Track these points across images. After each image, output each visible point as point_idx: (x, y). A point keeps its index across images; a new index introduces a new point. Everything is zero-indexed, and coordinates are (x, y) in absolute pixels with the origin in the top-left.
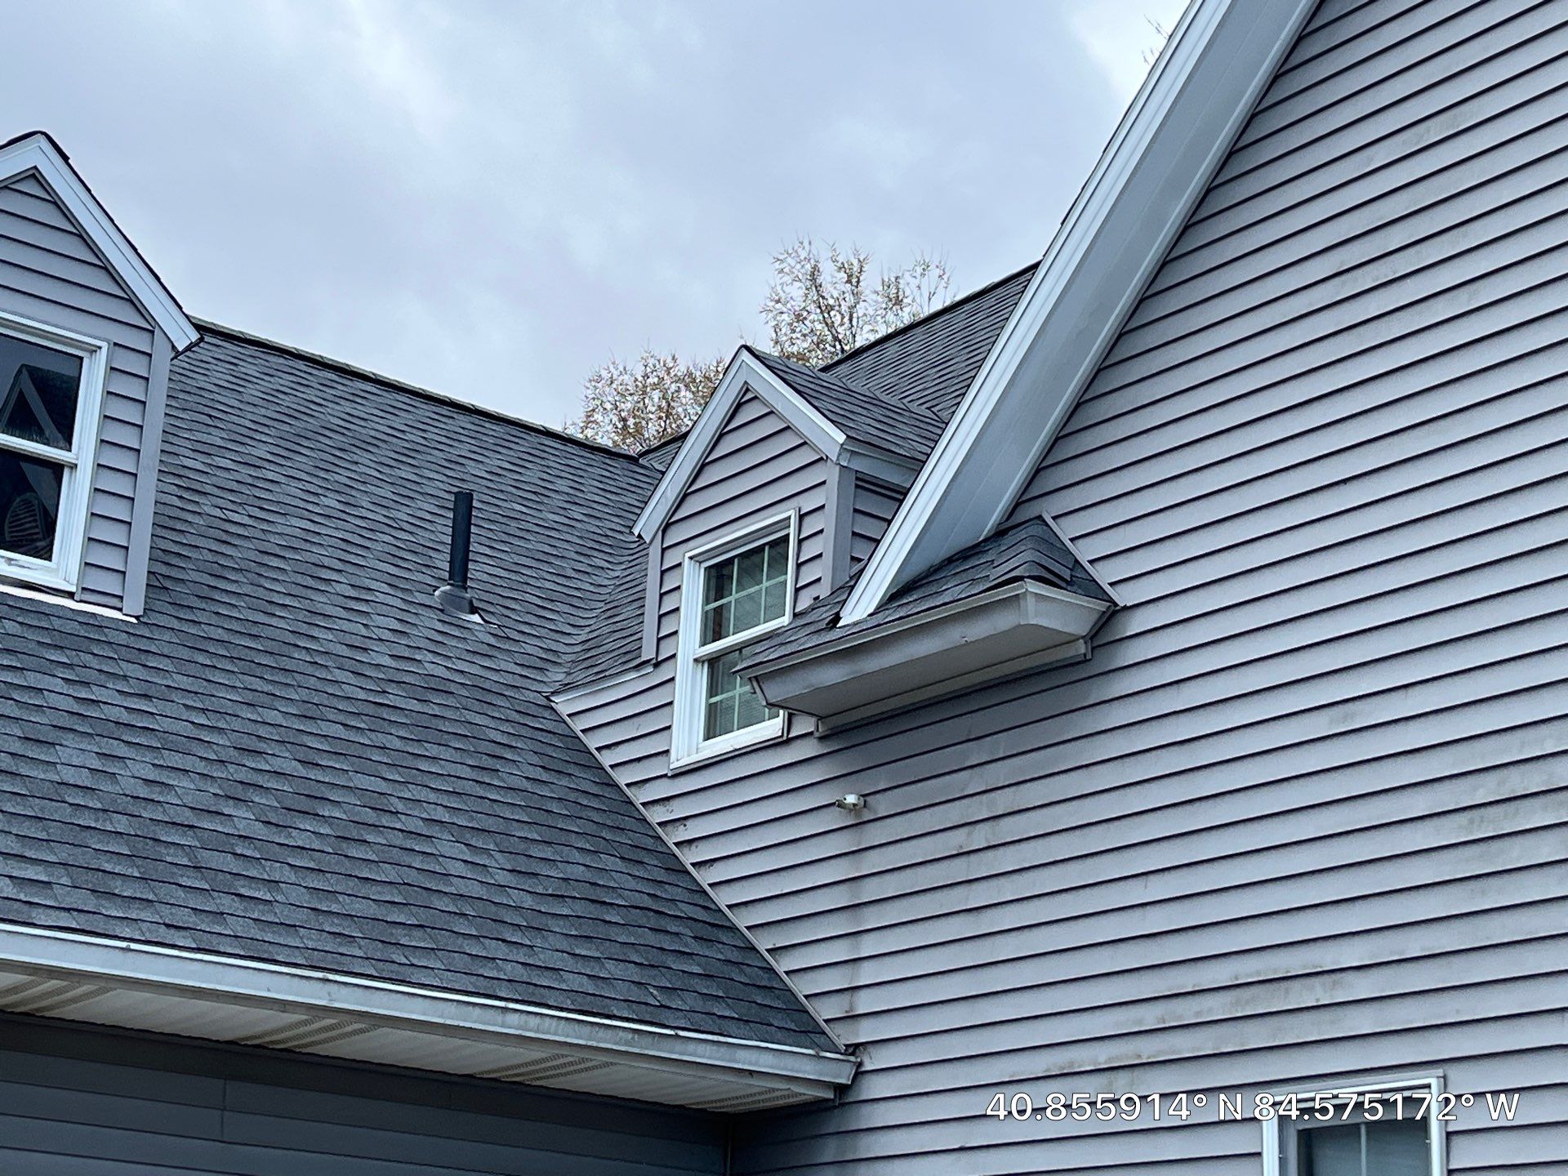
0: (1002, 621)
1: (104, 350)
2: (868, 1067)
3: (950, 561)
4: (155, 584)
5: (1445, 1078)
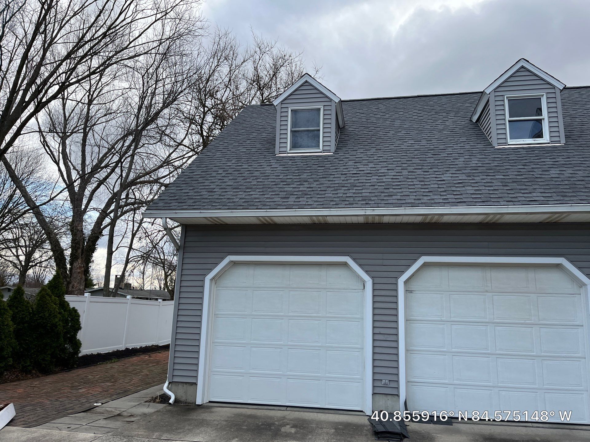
1: (545, 96)
4: (567, 137)
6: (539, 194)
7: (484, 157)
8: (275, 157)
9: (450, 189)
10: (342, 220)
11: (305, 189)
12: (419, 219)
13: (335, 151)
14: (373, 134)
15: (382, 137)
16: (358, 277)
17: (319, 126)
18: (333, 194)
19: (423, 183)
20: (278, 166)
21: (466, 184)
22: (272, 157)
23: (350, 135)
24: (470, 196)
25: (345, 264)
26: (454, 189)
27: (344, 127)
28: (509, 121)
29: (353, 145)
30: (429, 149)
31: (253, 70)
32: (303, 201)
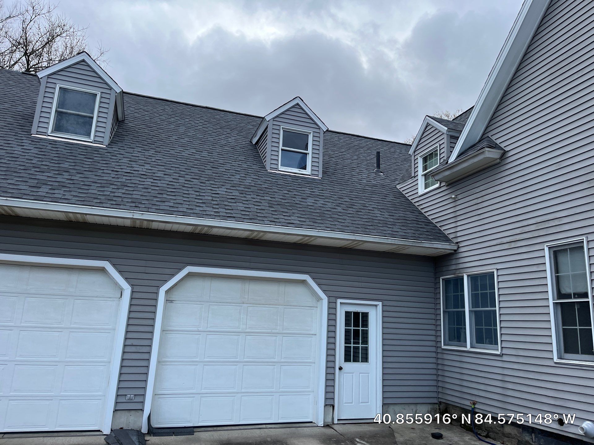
0: (481, 157)
1: (312, 133)
2: (460, 246)
3: (470, 148)
4: (324, 172)
5: (587, 237)
6: (296, 218)
7: (257, 177)
8: (30, 136)
9: (222, 203)
10: (105, 221)
11: (64, 180)
12: (189, 229)
13: (109, 145)
14: (154, 135)
15: (164, 140)
16: (116, 284)
17: (93, 113)
18: (98, 191)
19: (198, 194)
20: (32, 148)
21: (238, 201)
22: (26, 136)
23: (129, 131)
24: (240, 212)
25: (103, 270)
26: (226, 203)
27: (123, 121)
28: (282, 150)
29: (131, 142)
30: (209, 161)
32: (59, 193)
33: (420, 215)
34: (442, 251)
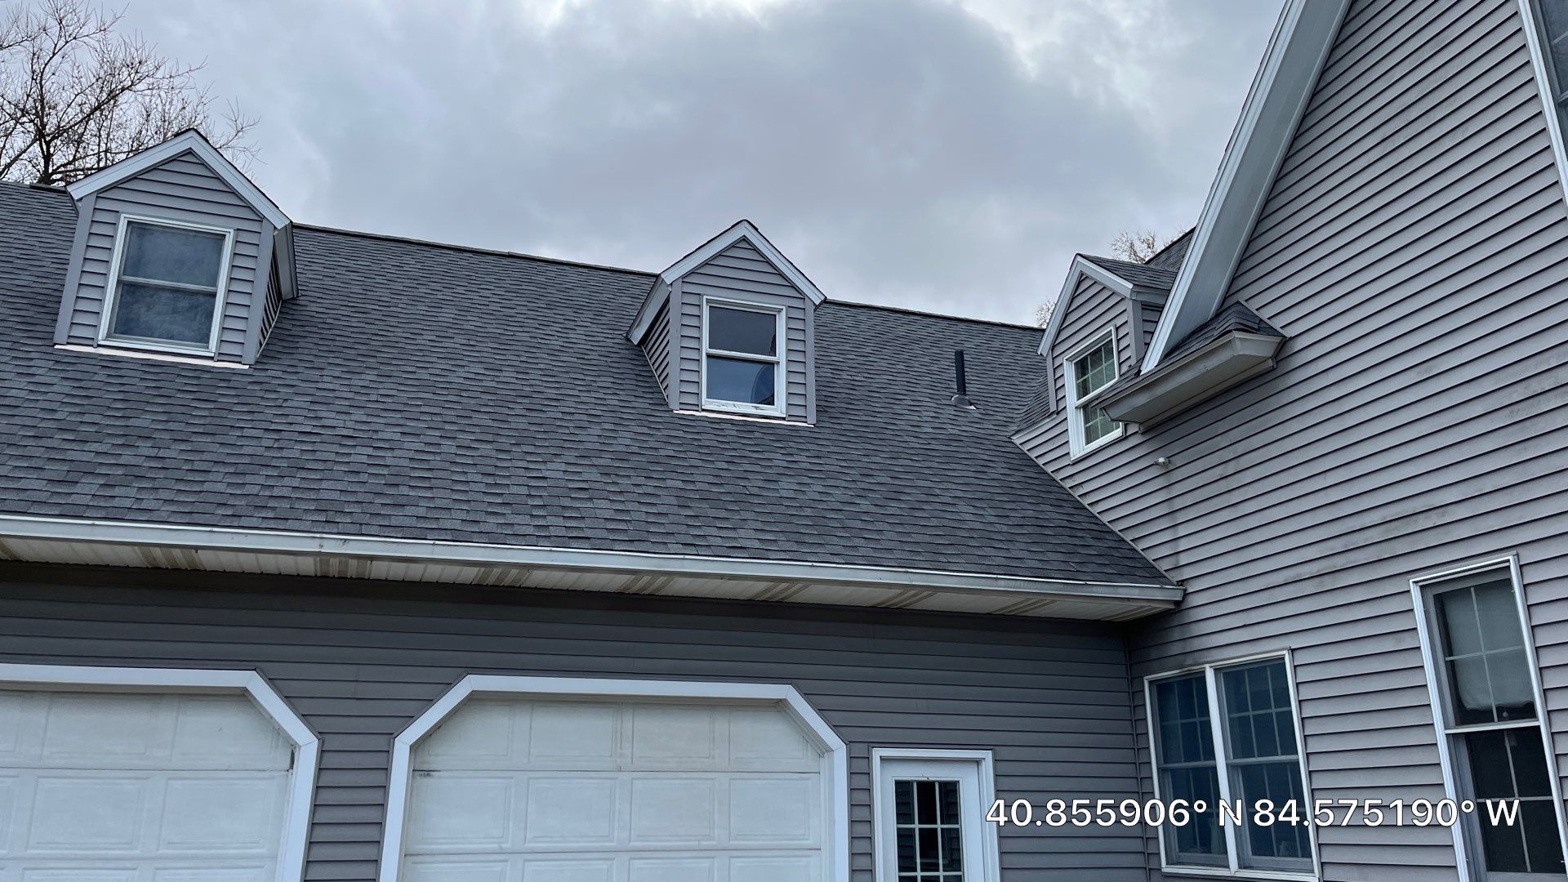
0: (1224, 356)
1: (784, 313)
2: (1190, 590)
3: (1194, 333)
4: (821, 410)
5: (1517, 555)
6: (752, 534)
7: (646, 430)
8: (50, 350)
9: (555, 501)
10: (248, 563)
11: (139, 461)
12: (469, 575)
13: (257, 362)
14: (377, 332)
15: (400, 345)
16: (278, 732)
17: (214, 283)
18: (229, 484)
19: (490, 480)
20: (55, 381)
21: (596, 494)
22: (40, 349)
23: (308, 323)
24: (602, 523)
25: (242, 696)
26: (566, 502)
27: (293, 299)
28: (709, 356)
29: (314, 352)
30: (519, 393)
31: (28, 77)
32: (125, 495)
33: (1078, 512)
34: (1142, 607)
